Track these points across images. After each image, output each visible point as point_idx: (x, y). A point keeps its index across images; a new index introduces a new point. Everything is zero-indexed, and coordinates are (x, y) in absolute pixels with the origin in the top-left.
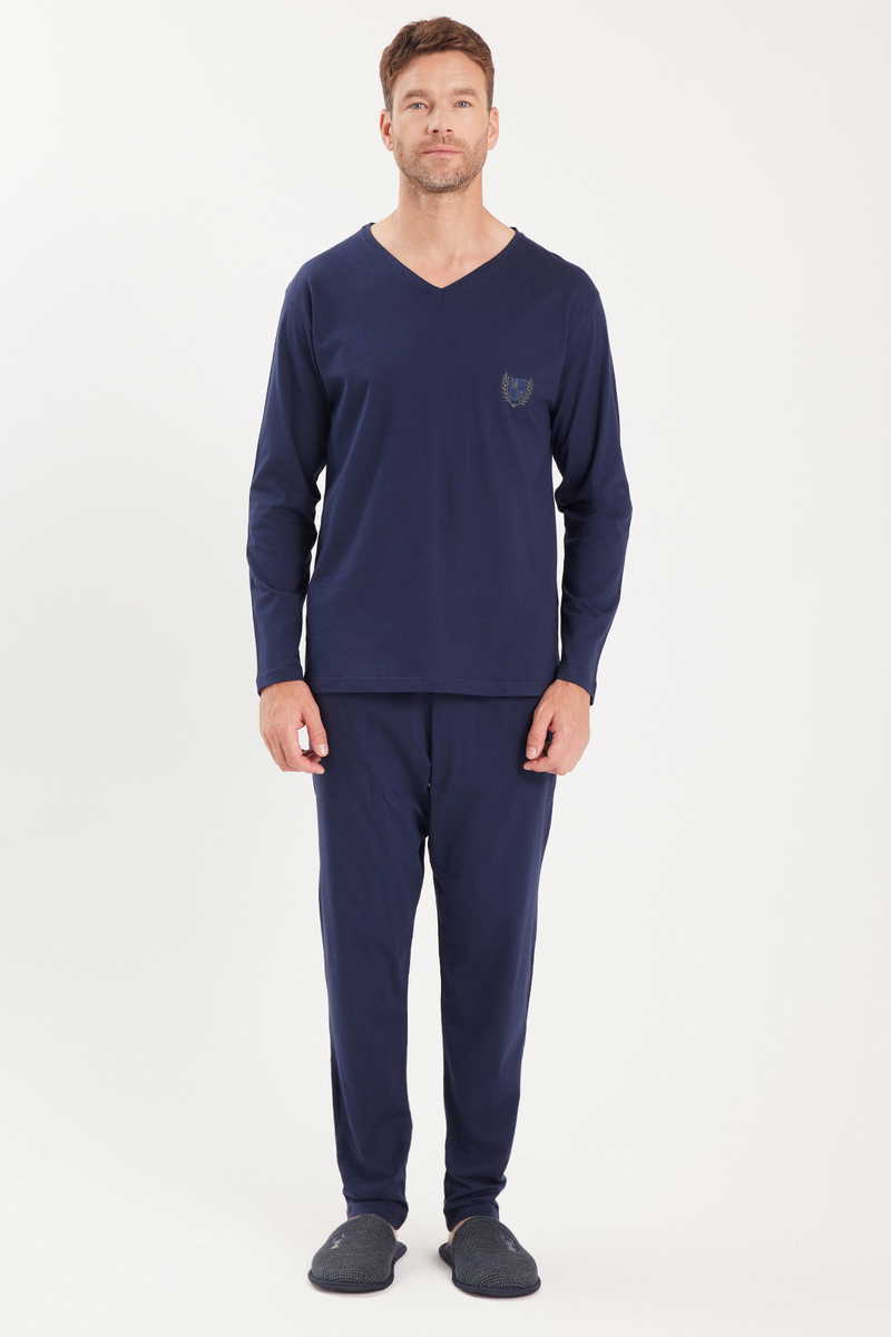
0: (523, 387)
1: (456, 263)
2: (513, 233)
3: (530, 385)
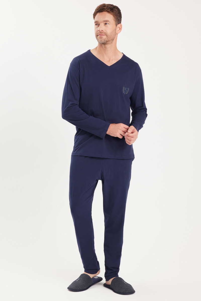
0: (127, 90)
1: (111, 61)
2: (123, 54)
3: (128, 89)
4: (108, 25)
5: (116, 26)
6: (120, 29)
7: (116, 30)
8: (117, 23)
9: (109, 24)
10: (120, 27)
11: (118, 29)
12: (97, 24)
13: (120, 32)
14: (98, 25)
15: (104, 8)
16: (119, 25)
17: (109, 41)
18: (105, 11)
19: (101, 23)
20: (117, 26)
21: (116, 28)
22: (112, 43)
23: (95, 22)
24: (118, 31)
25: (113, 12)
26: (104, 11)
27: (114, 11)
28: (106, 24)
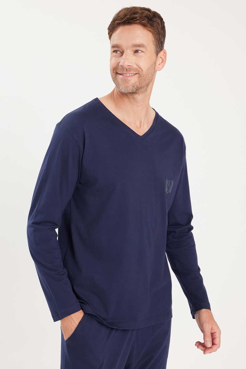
4: (140, 53)
5: (157, 55)
6: (164, 61)
7: (155, 63)
8: (159, 50)
9: (142, 52)
10: (163, 57)
11: (159, 61)
12: (117, 50)
13: (163, 66)
14: (118, 52)
15: (136, 18)
16: (161, 54)
17: (141, 88)
18: (137, 23)
19: (127, 49)
20: (159, 55)
21: (156, 60)
22: (146, 90)
23: (113, 47)
24: (159, 64)
25: (152, 25)
26: (135, 23)
27: (155, 24)
28: (136, 51)
